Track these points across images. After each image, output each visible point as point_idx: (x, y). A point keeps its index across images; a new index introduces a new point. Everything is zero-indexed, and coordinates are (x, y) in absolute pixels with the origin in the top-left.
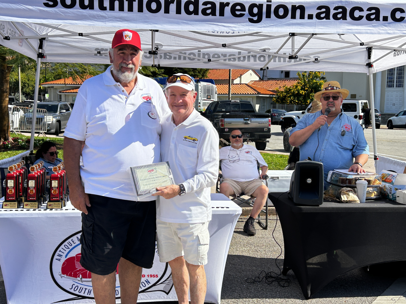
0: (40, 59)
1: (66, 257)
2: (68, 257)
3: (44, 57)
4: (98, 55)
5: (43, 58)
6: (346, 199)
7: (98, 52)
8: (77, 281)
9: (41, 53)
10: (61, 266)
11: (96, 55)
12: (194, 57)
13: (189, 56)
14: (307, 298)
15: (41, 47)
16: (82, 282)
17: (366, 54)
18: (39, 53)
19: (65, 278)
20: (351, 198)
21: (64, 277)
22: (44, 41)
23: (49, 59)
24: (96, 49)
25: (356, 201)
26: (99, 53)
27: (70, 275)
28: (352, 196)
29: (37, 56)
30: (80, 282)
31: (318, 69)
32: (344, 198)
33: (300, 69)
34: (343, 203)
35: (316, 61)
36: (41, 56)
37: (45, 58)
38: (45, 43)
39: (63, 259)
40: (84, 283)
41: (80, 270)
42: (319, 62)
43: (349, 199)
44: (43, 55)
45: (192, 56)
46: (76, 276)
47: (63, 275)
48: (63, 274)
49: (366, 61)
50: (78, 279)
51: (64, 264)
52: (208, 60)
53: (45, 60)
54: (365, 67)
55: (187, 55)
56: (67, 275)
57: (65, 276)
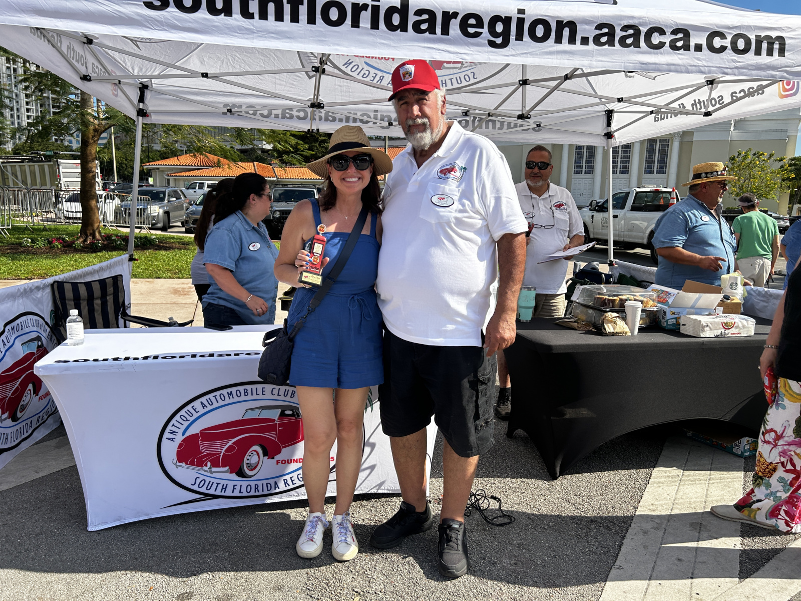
0: (140, 118)
1: (183, 435)
2: (188, 434)
3: (148, 116)
4: (229, 113)
5: (146, 118)
6: (612, 330)
7: (228, 110)
8: (203, 473)
9: (142, 110)
10: (176, 449)
11: (224, 113)
12: (369, 119)
13: (361, 118)
14: (554, 478)
15: (142, 99)
16: (212, 473)
17: (604, 120)
18: (139, 109)
19: (184, 467)
20: (620, 328)
21: (181, 466)
22: (146, 91)
23: (154, 119)
24: (226, 105)
25: (626, 333)
26: (230, 111)
27: (192, 464)
28: (621, 326)
29: (135, 114)
30: (209, 474)
31: (540, 140)
32: (609, 328)
33: (516, 139)
34: (608, 336)
35: (537, 129)
36: (142, 113)
37: (149, 118)
38: (148, 94)
39: (179, 438)
40: (214, 475)
41: (208, 455)
42: (540, 130)
43: (617, 330)
44: (146, 112)
45: (365, 118)
46: (201, 464)
47: (180, 464)
48: (179, 462)
49: (604, 130)
50: (206, 468)
51: (180, 445)
52: (389, 123)
53: (149, 120)
54: (602, 138)
55: (358, 116)
56: (186, 463)
57: (183, 464)
